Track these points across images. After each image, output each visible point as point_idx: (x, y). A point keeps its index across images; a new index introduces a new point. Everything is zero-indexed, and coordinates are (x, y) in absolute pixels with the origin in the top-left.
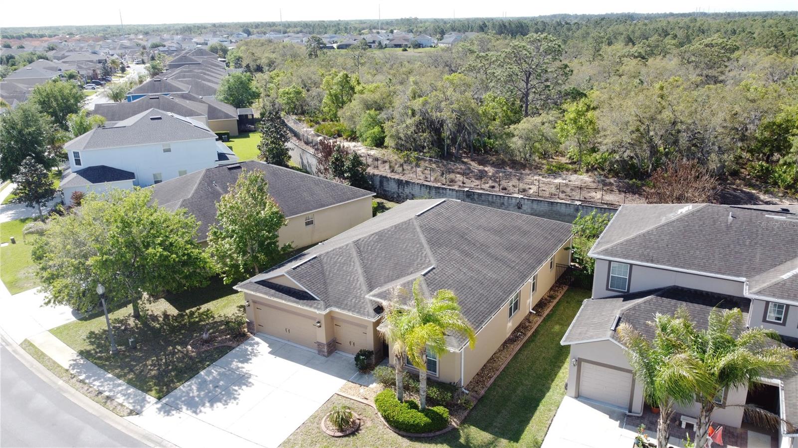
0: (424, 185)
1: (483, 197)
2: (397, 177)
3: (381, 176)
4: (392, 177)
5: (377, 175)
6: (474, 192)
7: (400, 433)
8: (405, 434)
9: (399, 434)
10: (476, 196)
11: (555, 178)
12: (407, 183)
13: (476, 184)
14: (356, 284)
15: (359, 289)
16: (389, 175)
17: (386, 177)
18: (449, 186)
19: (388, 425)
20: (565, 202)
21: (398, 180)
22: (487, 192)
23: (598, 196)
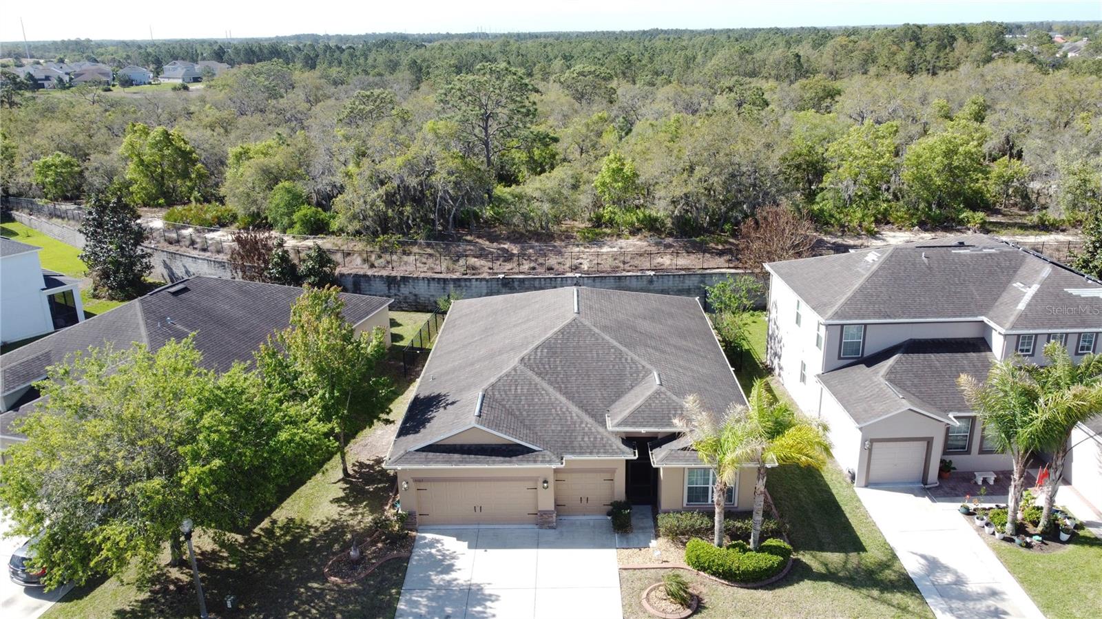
0: (434, 279)
1: (526, 283)
2: (385, 273)
3: (356, 275)
4: (376, 274)
5: (349, 275)
6: (513, 279)
7: (749, 586)
8: (755, 585)
9: (748, 588)
10: (516, 284)
11: (601, 247)
13: (510, 267)
14: (571, 417)
15: (582, 422)
16: (370, 273)
17: (365, 276)
18: (474, 274)
19: (726, 583)
20: (634, 274)
21: (388, 277)
22: (531, 276)
23: (666, 261)
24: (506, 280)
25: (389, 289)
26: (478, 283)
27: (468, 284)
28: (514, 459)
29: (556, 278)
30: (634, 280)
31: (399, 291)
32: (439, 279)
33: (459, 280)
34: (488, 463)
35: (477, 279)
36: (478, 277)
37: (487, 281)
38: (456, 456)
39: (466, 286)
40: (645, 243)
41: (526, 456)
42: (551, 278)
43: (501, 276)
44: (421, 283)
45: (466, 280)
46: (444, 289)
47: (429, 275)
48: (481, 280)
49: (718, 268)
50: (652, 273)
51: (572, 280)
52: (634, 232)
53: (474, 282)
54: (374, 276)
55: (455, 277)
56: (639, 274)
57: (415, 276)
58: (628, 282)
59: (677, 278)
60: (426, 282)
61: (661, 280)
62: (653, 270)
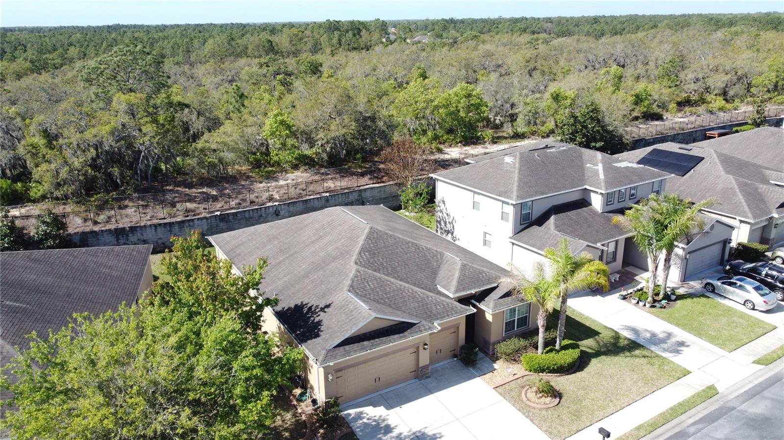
6: (227, 214)
11: (277, 181)
12: (132, 229)
13: (220, 205)
14: (419, 295)
15: (428, 297)
18: (194, 215)
19: (558, 375)
20: (315, 197)
21: (116, 229)
22: (241, 210)
24: (223, 216)
25: (118, 239)
26: (200, 221)
27: (191, 223)
28: (406, 333)
29: (261, 208)
30: (316, 201)
31: (128, 239)
33: (183, 222)
34: (390, 342)
35: (198, 219)
36: (199, 217)
37: (207, 219)
38: (366, 343)
40: (309, 174)
41: (412, 329)
43: (218, 213)
44: (148, 230)
45: (189, 221)
46: (170, 231)
47: (155, 221)
48: (201, 219)
49: (367, 185)
50: (328, 194)
51: (273, 208)
52: (295, 167)
53: (196, 222)
54: (102, 231)
55: (179, 220)
56: (318, 196)
57: (142, 224)
58: (312, 204)
59: (344, 196)
60: (153, 228)
61: (333, 198)
62: (326, 192)
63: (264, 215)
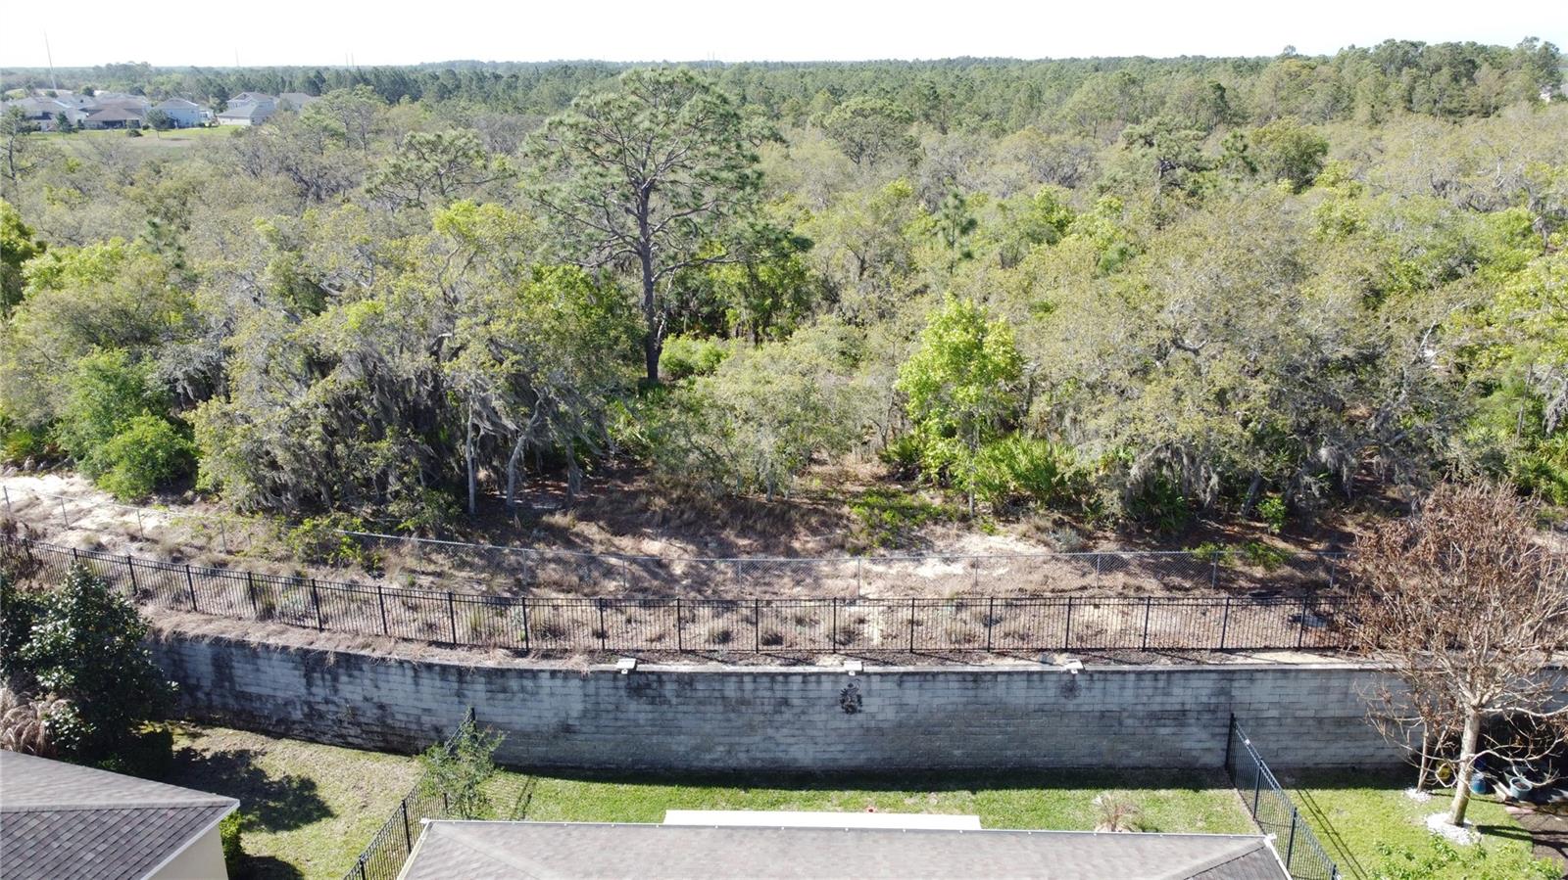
0: (430, 667)
1: (700, 686)
2: (295, 639)
3: (217, 641)
4: (272, 641)
5: (198, 639)
6: (659, 675)
10: (669, 688)
12: (349, 662)
13: (655, 630)
16: (256, 635)
17: (242, 645)
18: (547, 655)
20: (1021, 665)
21: (304, 653)
22: (712, 667)
23: (1109, 619)
24: (643, 680)
25: (309, 684)
26: (558, 682)
27: (529, 684)
29: (786, 675)
30: (1020, 684)
31: (336, 691)
32: (444, 669)
33: (501, 672)
35: (553, 673)
36: (557, 666)
37: (585, 679)
39: (523, 689)
40: (1041, 550)
42: (772, 676)
43: (625, 664)
44: (395, 676)
45: (522, 673)
46: (459, 694)
47: (416, 652)
48: (567, 675)
49: (1267, 649)
50: (1075, 665)
51: (835, 682)
52: (1009, 508)
53: (545, 681)
54: (267, 647)
55: (490, 664)
56: (1035, 667)
57: (377, 654)
58: (1000, 690)
59: (1148, 682)
60: (410, 673)
61: (1099, 685)
62: (1075, 651)
63: (796, 702)
